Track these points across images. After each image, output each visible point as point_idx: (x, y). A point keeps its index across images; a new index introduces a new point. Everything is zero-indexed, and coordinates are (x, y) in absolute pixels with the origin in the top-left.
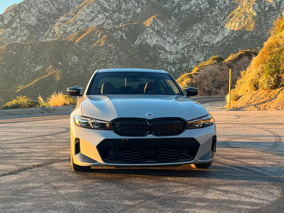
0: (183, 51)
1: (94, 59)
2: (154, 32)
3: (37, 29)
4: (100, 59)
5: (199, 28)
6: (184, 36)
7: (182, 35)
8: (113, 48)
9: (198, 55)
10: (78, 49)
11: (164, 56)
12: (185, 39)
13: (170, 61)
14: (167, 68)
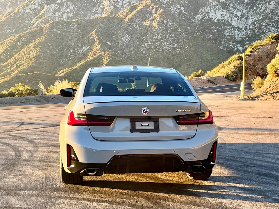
0: (253, 26)
1: (148, 38)
2: (218, 5)
3: (85, 4)
4: (154, 37)
6: (255, 8)
7: (252, 7)
8: (169, 24)
9: (272, 31)
10: (129, 26)
11: (230, 33)
12: (256, 12)
13: (237, 38)
14: (234, 47)
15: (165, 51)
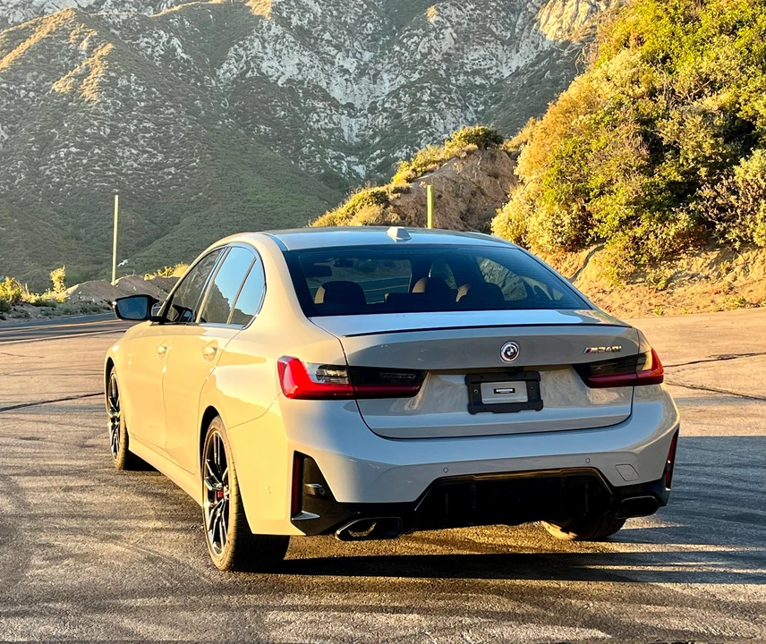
0: (393, 103)
1: (67, 133)
2: (287, 35)
4: (88, 131)
5: (450, 21)
6: (397, 48)
7: (389, 44)
8: (137, 91)
9: (449, 117)
10: (4, 93)
11: (326, 121)
12: (400, 60)
13: (349, 137)
14: (339, 163)
15: (126, 175)
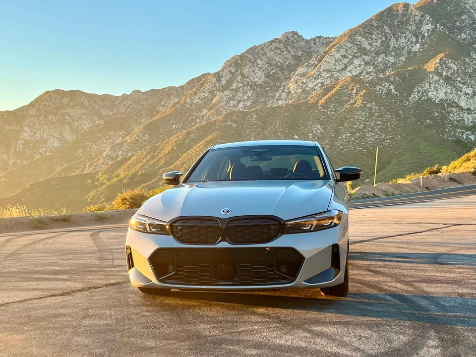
1: (346, 128)
2: (441, 80)
3: (265, 88)
4: (354, 126)
8: (375, 109)
10: (322, 113)
11: (457, 116)
13: (468, 123)
14: (462, 135)
15: (369, 144)
